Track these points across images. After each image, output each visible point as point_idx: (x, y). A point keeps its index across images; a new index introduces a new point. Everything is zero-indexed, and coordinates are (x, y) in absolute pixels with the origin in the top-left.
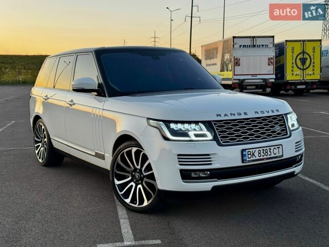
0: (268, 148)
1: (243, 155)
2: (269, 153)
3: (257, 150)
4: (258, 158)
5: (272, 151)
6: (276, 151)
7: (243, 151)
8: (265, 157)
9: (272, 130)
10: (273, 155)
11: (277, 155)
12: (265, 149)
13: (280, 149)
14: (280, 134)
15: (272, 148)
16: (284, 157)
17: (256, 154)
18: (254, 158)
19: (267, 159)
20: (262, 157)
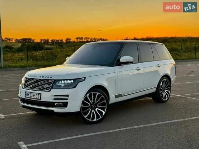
0: (34, 94)
1: (25, 94)
2: (34, 96)
3: (30, 93)
4: (30, 97)
5: (35, 95)
6: (37, 96)
7: (26, 92)
8: (32, 97)
9: (42, 86)
10: (36, 98)
11: (38, 98)
12: (33, 93)
13: (40, 96)
14: (46, 88)
15: (36, 94)
16: (41, 100)
17: (29, 95)
18: (29, 97)
19: (33, 98)
20: (31, 97)
